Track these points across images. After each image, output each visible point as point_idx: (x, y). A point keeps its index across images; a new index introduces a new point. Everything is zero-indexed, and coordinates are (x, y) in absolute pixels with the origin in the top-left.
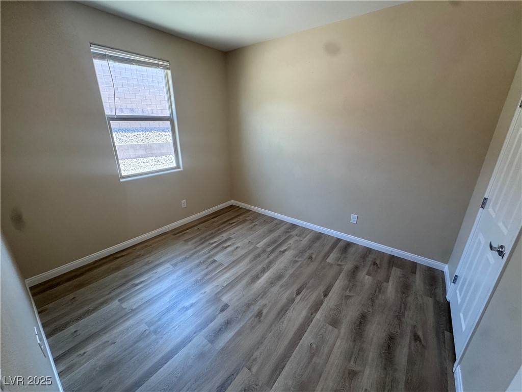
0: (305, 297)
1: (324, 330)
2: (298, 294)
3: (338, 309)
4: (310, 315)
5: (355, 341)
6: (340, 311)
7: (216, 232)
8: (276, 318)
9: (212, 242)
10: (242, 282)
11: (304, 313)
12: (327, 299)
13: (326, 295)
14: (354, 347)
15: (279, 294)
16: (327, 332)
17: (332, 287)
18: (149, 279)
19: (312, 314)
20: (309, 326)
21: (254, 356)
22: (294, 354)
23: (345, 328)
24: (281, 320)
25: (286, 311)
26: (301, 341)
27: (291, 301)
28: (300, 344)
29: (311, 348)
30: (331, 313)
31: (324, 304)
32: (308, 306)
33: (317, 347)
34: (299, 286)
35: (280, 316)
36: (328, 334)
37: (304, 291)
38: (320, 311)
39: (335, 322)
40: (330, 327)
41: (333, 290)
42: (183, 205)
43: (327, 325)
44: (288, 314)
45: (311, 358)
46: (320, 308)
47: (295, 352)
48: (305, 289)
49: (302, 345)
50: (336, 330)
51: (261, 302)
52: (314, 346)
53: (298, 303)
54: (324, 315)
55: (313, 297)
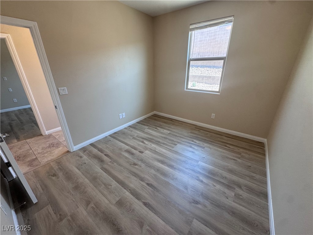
0: (144, 188)
1: (117, 195)
2: (148, 184)
3: (131, 210)
4: (130, 189)
5: (103, 213)
6: (128, 211)
7: (208, 141)
8: (131, 171)
9: (195, 141)
10: (158, 157)
11: (132, 186)
12: (141, 204)
13: (145, 204)
14: (100, 210)
15: (149, 173)
16: (115, 196)
17: (155, 213)
18: (160, 130)
19: (129, 190)
20: (122, 187)
21: (114, 163)
22: (109, 177)
23: (114, 209)
24: (129, 174)
25: (135, 176)
26: (114, 181)
27: (142, 179)
28: (113, 180)
29: (110, 185)
30: (128, 203)
31: (136, 200)
32: (137, 189)
33: (109, 188)
34: (156, 186)
35: (132, 173)
36: (114, 197)
37: (151, 188)
38: (132, 196)
39: (120, 203)
40: (117, 199)
41: (150, 212)
42: (212, 116)
43: (120, 198)
44: (133, 177)
45: (105, 184)
46: (134, 196)
47: (110, 178)
48: (152, 190)
49: (112, 181)
50: (114, 202)
51: (143, 165)
52: (110, 187)
53: (140, 183)
54: (128, 197)
55: (144, 193)
